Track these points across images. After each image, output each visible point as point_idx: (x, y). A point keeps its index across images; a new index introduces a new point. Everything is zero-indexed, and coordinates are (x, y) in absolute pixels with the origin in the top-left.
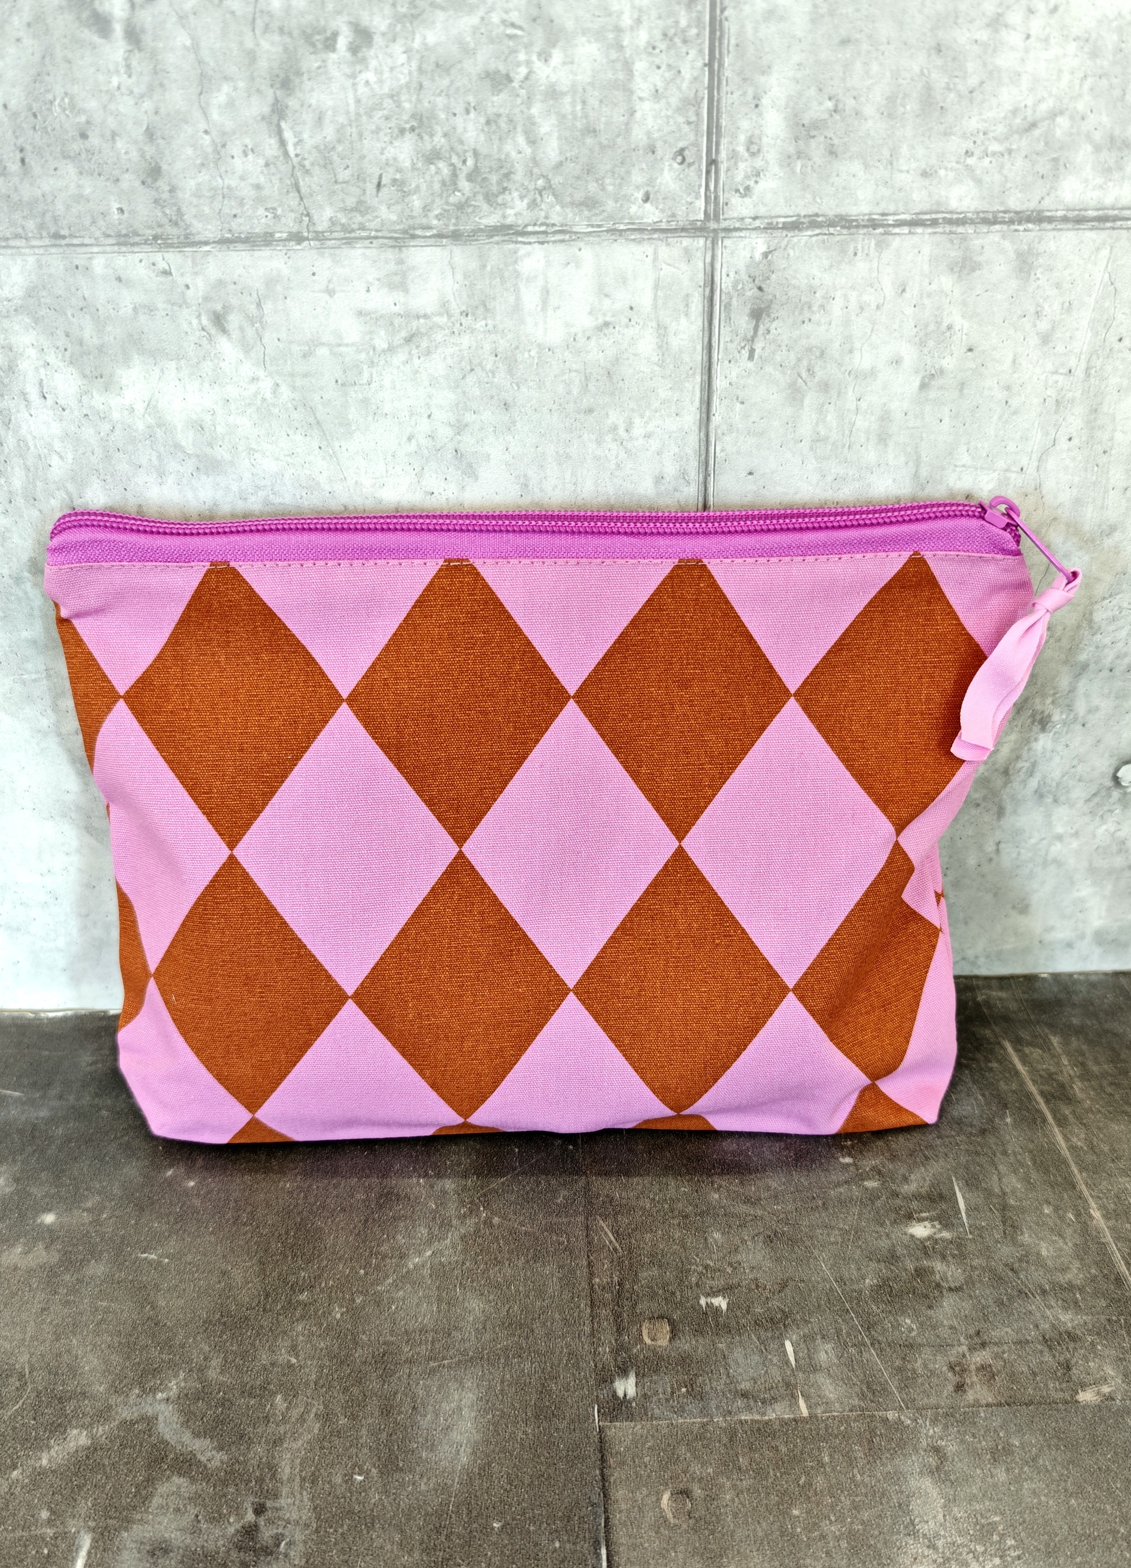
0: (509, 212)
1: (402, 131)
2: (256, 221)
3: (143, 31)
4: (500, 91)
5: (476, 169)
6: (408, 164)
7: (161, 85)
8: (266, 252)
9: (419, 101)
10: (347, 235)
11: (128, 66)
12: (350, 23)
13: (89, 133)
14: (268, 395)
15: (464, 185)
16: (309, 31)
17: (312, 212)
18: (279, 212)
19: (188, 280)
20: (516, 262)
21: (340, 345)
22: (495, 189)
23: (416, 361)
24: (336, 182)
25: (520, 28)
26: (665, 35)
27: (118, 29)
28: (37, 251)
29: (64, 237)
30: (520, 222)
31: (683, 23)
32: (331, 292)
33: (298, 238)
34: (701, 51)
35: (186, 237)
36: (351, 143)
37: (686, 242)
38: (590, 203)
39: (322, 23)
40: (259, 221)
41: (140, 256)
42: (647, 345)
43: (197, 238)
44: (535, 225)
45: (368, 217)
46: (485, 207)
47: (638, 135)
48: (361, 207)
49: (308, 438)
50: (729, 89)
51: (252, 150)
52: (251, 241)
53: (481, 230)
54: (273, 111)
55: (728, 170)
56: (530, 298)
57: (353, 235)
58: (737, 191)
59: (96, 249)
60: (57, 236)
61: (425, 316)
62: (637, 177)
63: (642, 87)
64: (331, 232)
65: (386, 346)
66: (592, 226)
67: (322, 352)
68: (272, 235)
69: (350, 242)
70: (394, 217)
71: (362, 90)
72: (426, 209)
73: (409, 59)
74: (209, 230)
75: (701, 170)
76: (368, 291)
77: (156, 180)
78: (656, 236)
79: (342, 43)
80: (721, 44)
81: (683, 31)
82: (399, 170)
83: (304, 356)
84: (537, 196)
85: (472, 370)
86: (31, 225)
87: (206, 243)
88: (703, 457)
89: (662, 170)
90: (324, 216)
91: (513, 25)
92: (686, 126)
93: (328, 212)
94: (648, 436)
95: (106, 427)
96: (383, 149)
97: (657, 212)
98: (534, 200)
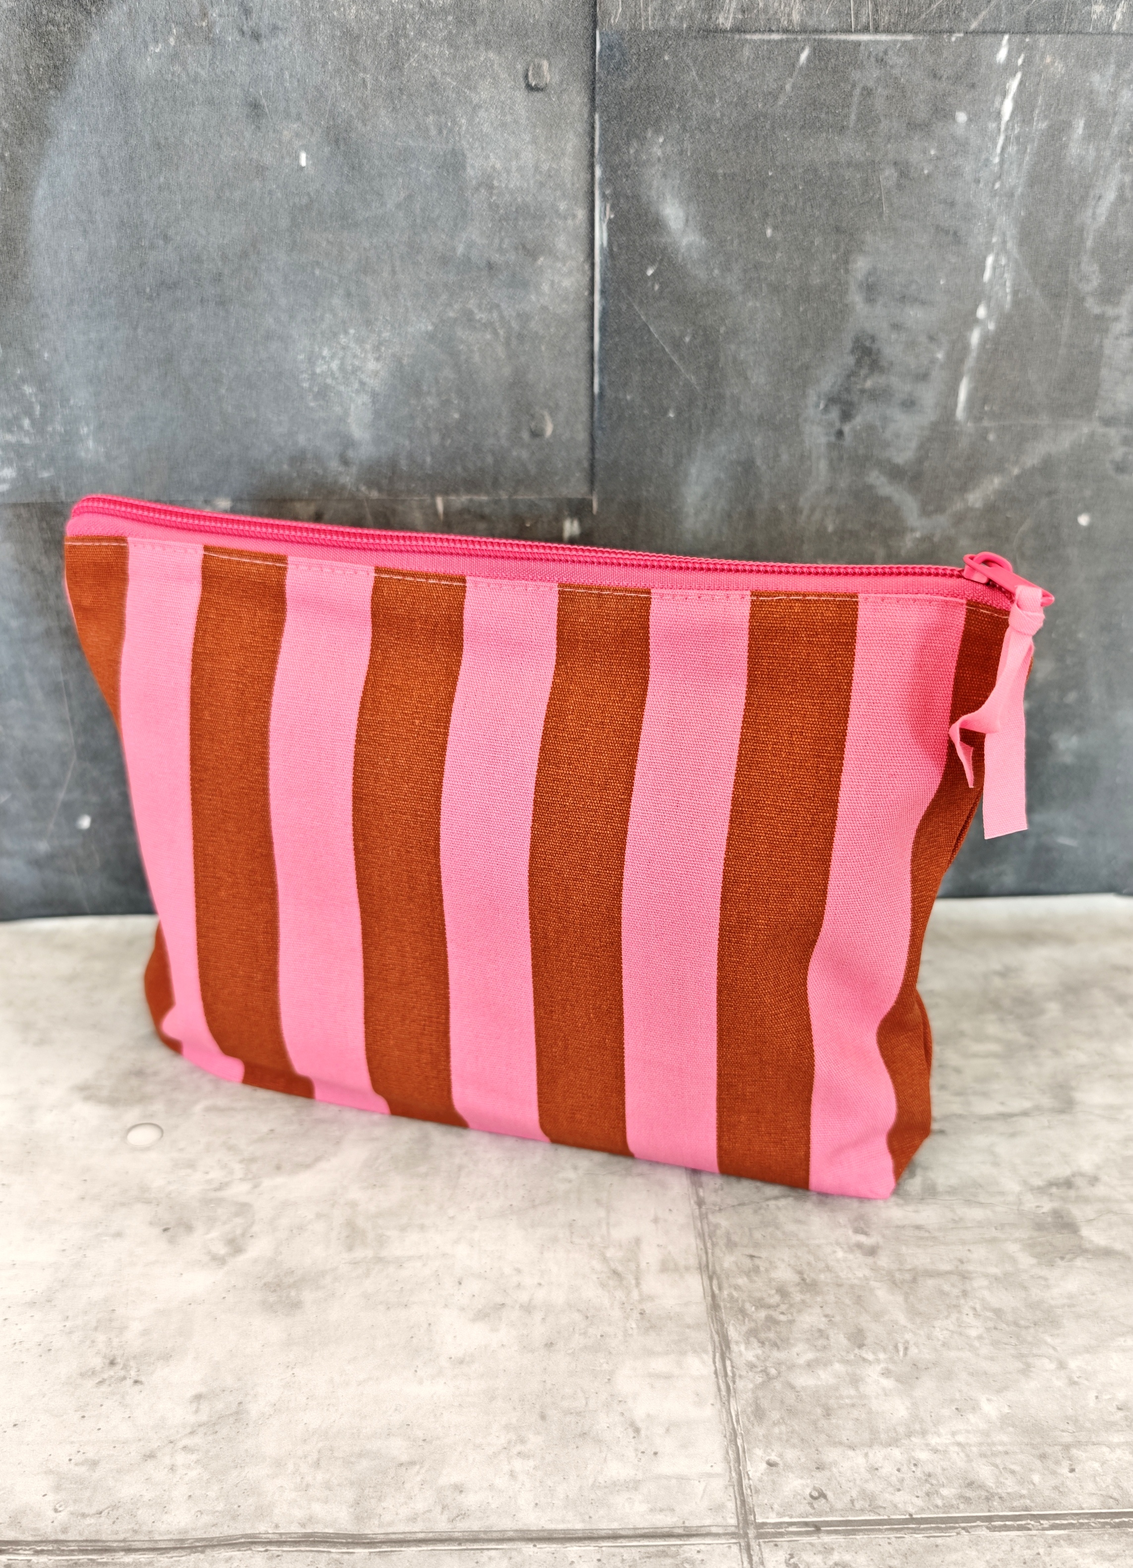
1: (800, 1273)
10: (706, 1234)
15: (762, 1314)
22: (763, 1335)
24: (750, 1229)
30: (734, 1355)
34: (923, 1510)
37: (731, 1505)
38: (759, 1414)
44: (733, 1367)
46: (744, 1329)
47: (831, 1454)
53: (722, 1325)
55: (812, 1545)
61: (638, 1285)
62: (791, 1455)
66: (737, 1415)
70: (726, 1265)
72: (737, 1288)
75: (807, 1517)
78: (734, 1474)
84: (760, 1369)
96: (783, 1260)
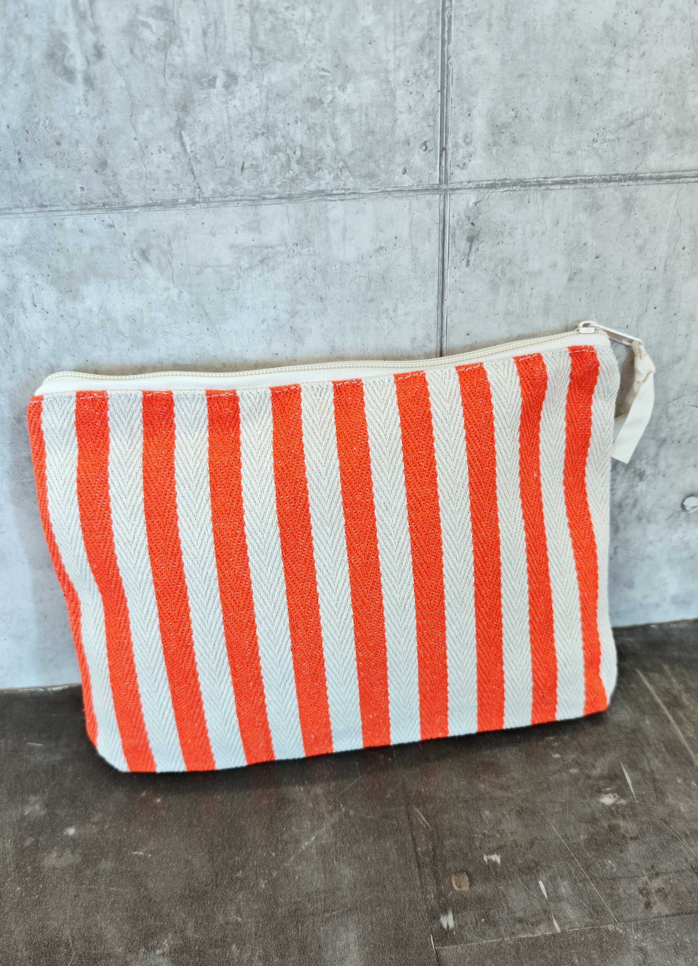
0: (322, 182)
2: (167, 193)
3: (95, 78)
4: (316, 109)
5: (302, 157)
6: (260, 155)
7: (107, 111)
8: (173, 211)
9: (267, 117)
11: (86, 100)
12: (224, 70)
13: (62, 142)
14: (175, 299)
16: (199, 76)
17: (202, 186)
18: (181, 186)
19: (125, 230)
20: (326, 212)
21: (219, 266)
23: (266, 274)
25: (328, 71)
26: (415, 74)
27: (79, 77)
28: (29, 215)
29: (46, 206)
31: (425, 66)
32: (213, 234)
33: (194, 202)
35: (124, 204)
36: (225, 143)
39: (207, 71)
40: (169, 193)
41: (95, 216)
42: (405, 259)
43: (130, 204)
45: (237, 188)
48: (232, 182)
49: (200, 324)
50: (453, 105)
51: (164, 150)
52: (163, 205)
54: (177, 125)
56: (335, 234)
57: (227, 199)
58: (458, 166)
59: (66, 213)
60: (42, 206)
63: (401, 105)
64: (214, 198)
65: (247, 266)
67: (209, 270)
68: (177, 200)
69: (225, 203)
71: (232, 111)
73: (260, 92)
74: (137, 199)
76: (237, 233)
77: (104, 169)
79: (219, 83)
80: (447, 78)
81: (425, 71)
82: (255, 159)
83: (198, 274)
85: (301, 278)
86: (25, 199)
87: (136, 207)
88: (440, 325)
89: (414, 154)
90: (209, 188)
91: (323, 70)
92: (428, 128)
93: (212, 186)
94: (407, 314)
95: (74, 322)
97: (411, 180)
98: (337, 175)
